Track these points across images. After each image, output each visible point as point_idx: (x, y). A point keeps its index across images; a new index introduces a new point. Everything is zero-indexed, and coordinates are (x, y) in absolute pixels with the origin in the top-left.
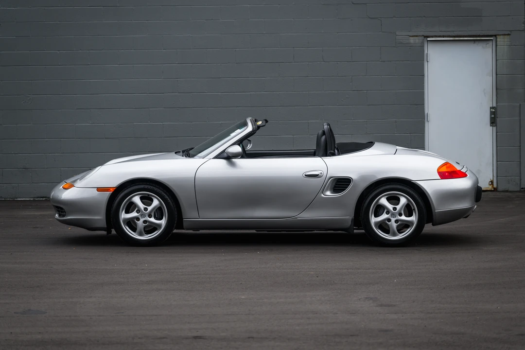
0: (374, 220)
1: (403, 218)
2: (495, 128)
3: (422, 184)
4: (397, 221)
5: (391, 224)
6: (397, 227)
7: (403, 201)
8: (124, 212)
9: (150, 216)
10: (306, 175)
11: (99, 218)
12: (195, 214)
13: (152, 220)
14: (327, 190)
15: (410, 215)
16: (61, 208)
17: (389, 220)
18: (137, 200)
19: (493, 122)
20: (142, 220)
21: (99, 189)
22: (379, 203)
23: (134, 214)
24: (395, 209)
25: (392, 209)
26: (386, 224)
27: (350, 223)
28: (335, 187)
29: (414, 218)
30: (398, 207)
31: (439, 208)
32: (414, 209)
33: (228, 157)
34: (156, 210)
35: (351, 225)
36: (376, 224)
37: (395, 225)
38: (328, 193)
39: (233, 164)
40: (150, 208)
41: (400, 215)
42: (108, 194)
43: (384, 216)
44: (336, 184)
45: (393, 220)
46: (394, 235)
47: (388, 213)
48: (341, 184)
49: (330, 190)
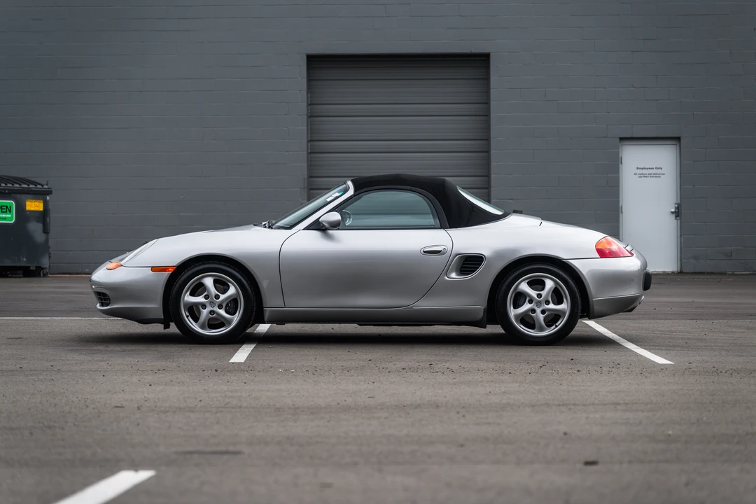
0: (513, 313)
1: (552, 306)
3: (576, 263)
4: (543, 312)
5: (537, 315)
6: (545, 319)
7: (549, 284)
9: (220, 307)
10: (424, 252)
11: (154, 306)
12: (279, 302)
13: (222, 312)
14: (452, 272)
15: (560, 302)
16: (104, 294)
17: (533, 311)
20: (209, 309)
21: (154, 269)
22: (518, 291)
23: (200, 299)
24: (539, 296)
25: (536, 296)
26: (531, 317)
27: (481, 314)
28: (462, 267)
29: (564, 306)
30: (544, 293)
31: (597, 295)
32: (565, 295)
33: (323, 228)
35: (482, 318)
36: (517, 317)
37: (541, 317)
38: (453, 275)
39: (330, 237)
41: (547, 303)
42: (166, 275)
43: (526, 307)
44: (464, 264)
45: (539, 311)
46: (541, 329)
47: (531, 302)
48: (470, 263)
49: (456, 271)
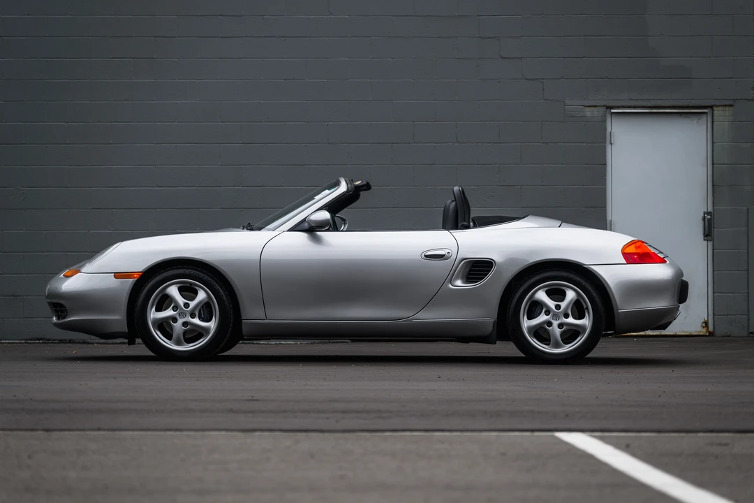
0: (526, 324)
1: (571, 320)
2: (710, 244)
3: (600, 270)
4: (560, 326)
5: (553, 329)
6: (562, 334)
7: (571, 295)
8: (154, 309)
9: (193, 316)
10: (425, 256)
11: (117, 318)
12: (261, 313)
13: (196, 321)
14: (457, 278)
15: (581, 317)
16: (61, 306)
17: (550, 324)
18: (173, 291)
19: (708, 234)
20: (180, 321)
21: (118, 275)
22: (534, 299)
23: (169, 312)
24: (558, 307)
25: (553, 308)
26: (546, 330)
27: (490, 328)
28: (469, 274)
29: (586, 322)
30: (563, 305)
31: (624, 306)
32: (587, 308)
33: (311, 229)
34: (202, 307)
35: (492, 332)
36: (530, 329)
37: (558, 331)
38: (459, 283)
39: (317, 240)
40: (192, 304)
41: (566, 316)
42: (131, 281)
43: (543, 318)
44: (471, 270)
45: (555, 323)
46: (557, 346)
47: (547, 313)
48: (477, 269)
49: (462, 279)
